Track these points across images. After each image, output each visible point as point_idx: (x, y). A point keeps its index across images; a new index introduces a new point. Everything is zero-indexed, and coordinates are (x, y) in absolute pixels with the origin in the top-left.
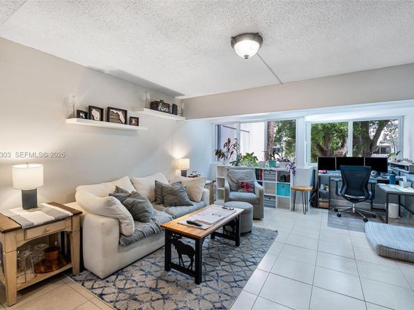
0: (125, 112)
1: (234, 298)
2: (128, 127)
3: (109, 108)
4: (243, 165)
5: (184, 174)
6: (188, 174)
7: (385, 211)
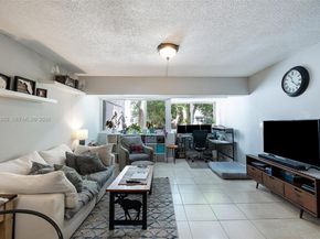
0: (33, 84)
1: (175, 228)
2: (35, 97)
3: (16, 78)
4: (130, 133)
5: (82, 143)
6: (86, 143)
7: (211, 155)
